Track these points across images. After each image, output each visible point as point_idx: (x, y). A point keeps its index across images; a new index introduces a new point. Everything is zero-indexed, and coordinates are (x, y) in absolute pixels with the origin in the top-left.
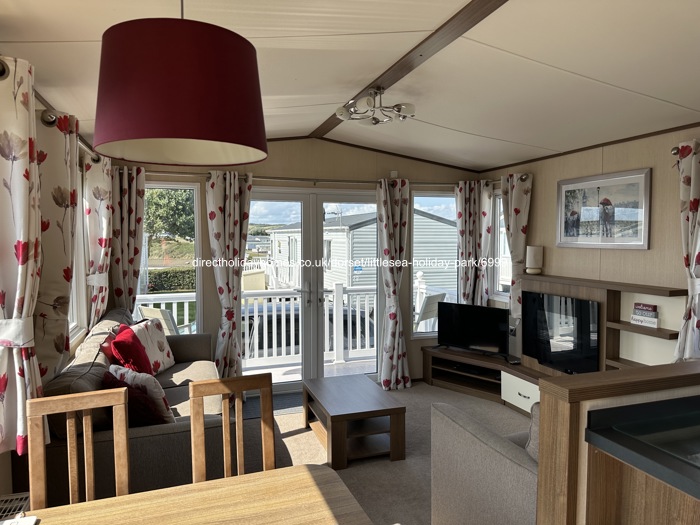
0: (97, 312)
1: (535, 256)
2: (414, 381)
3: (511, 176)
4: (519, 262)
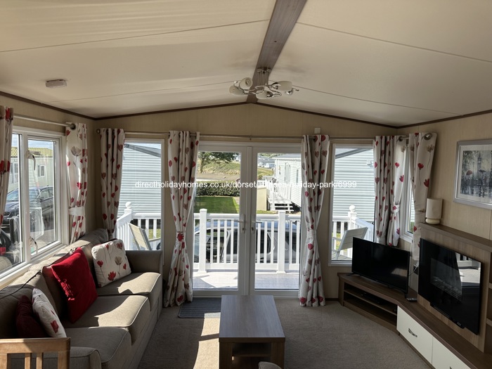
0: (76, 234)
3: (417, 134)
4: (421, 212)
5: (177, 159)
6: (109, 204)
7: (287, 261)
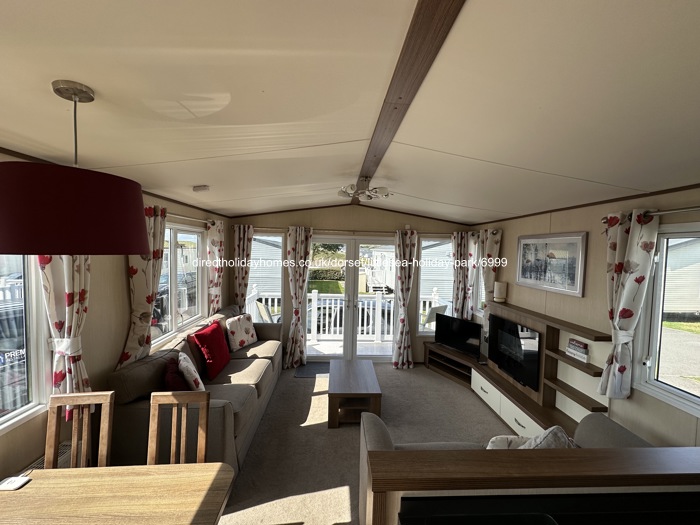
0: (214, 309)
1: (500, 289)
2: (416, 364)
3: (486, 231)
4: (490, 292)
5: (294, 250)
6: (240, 285)
7: (383, 333)
